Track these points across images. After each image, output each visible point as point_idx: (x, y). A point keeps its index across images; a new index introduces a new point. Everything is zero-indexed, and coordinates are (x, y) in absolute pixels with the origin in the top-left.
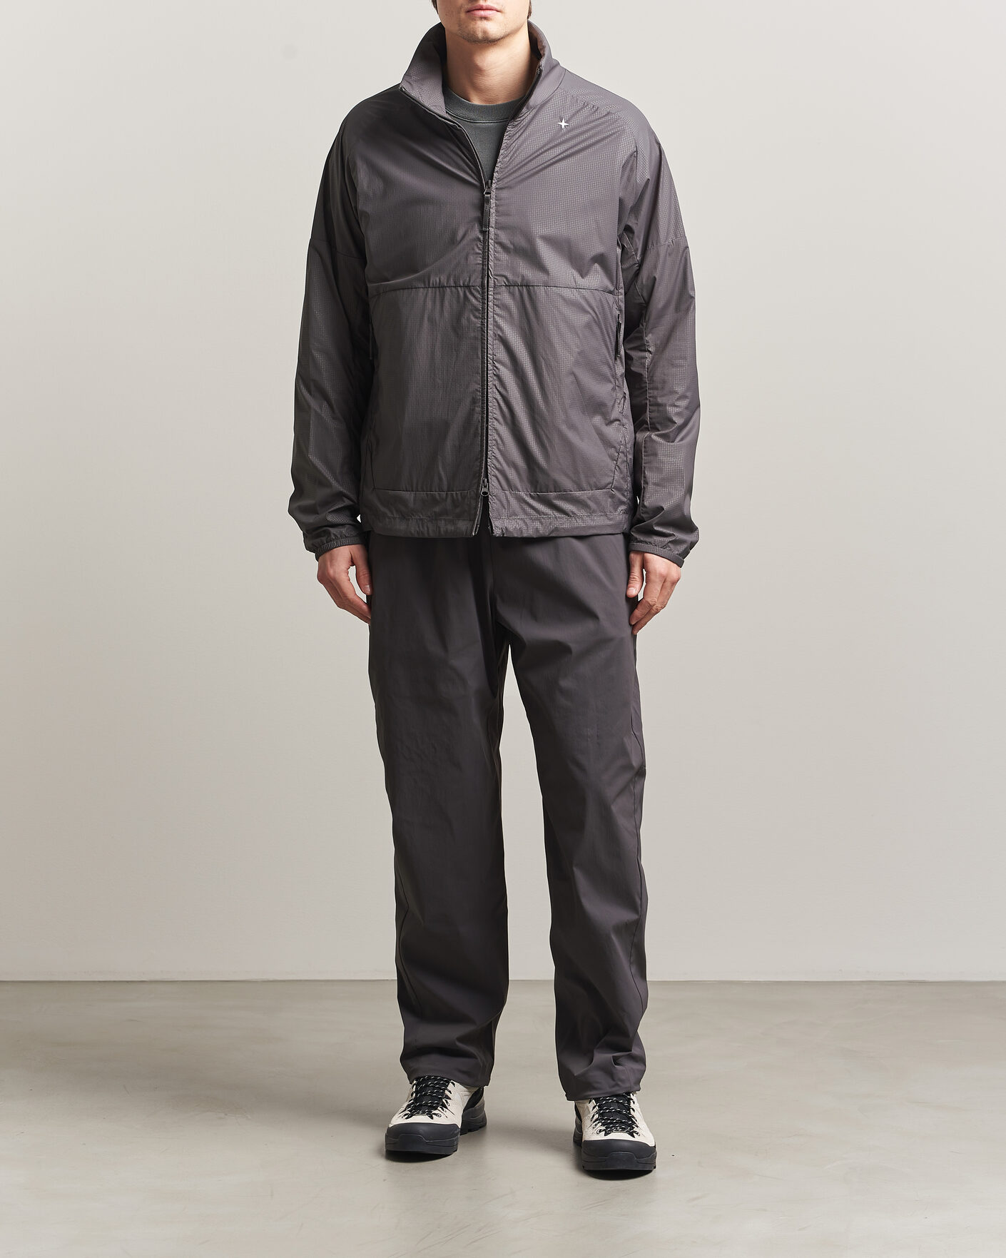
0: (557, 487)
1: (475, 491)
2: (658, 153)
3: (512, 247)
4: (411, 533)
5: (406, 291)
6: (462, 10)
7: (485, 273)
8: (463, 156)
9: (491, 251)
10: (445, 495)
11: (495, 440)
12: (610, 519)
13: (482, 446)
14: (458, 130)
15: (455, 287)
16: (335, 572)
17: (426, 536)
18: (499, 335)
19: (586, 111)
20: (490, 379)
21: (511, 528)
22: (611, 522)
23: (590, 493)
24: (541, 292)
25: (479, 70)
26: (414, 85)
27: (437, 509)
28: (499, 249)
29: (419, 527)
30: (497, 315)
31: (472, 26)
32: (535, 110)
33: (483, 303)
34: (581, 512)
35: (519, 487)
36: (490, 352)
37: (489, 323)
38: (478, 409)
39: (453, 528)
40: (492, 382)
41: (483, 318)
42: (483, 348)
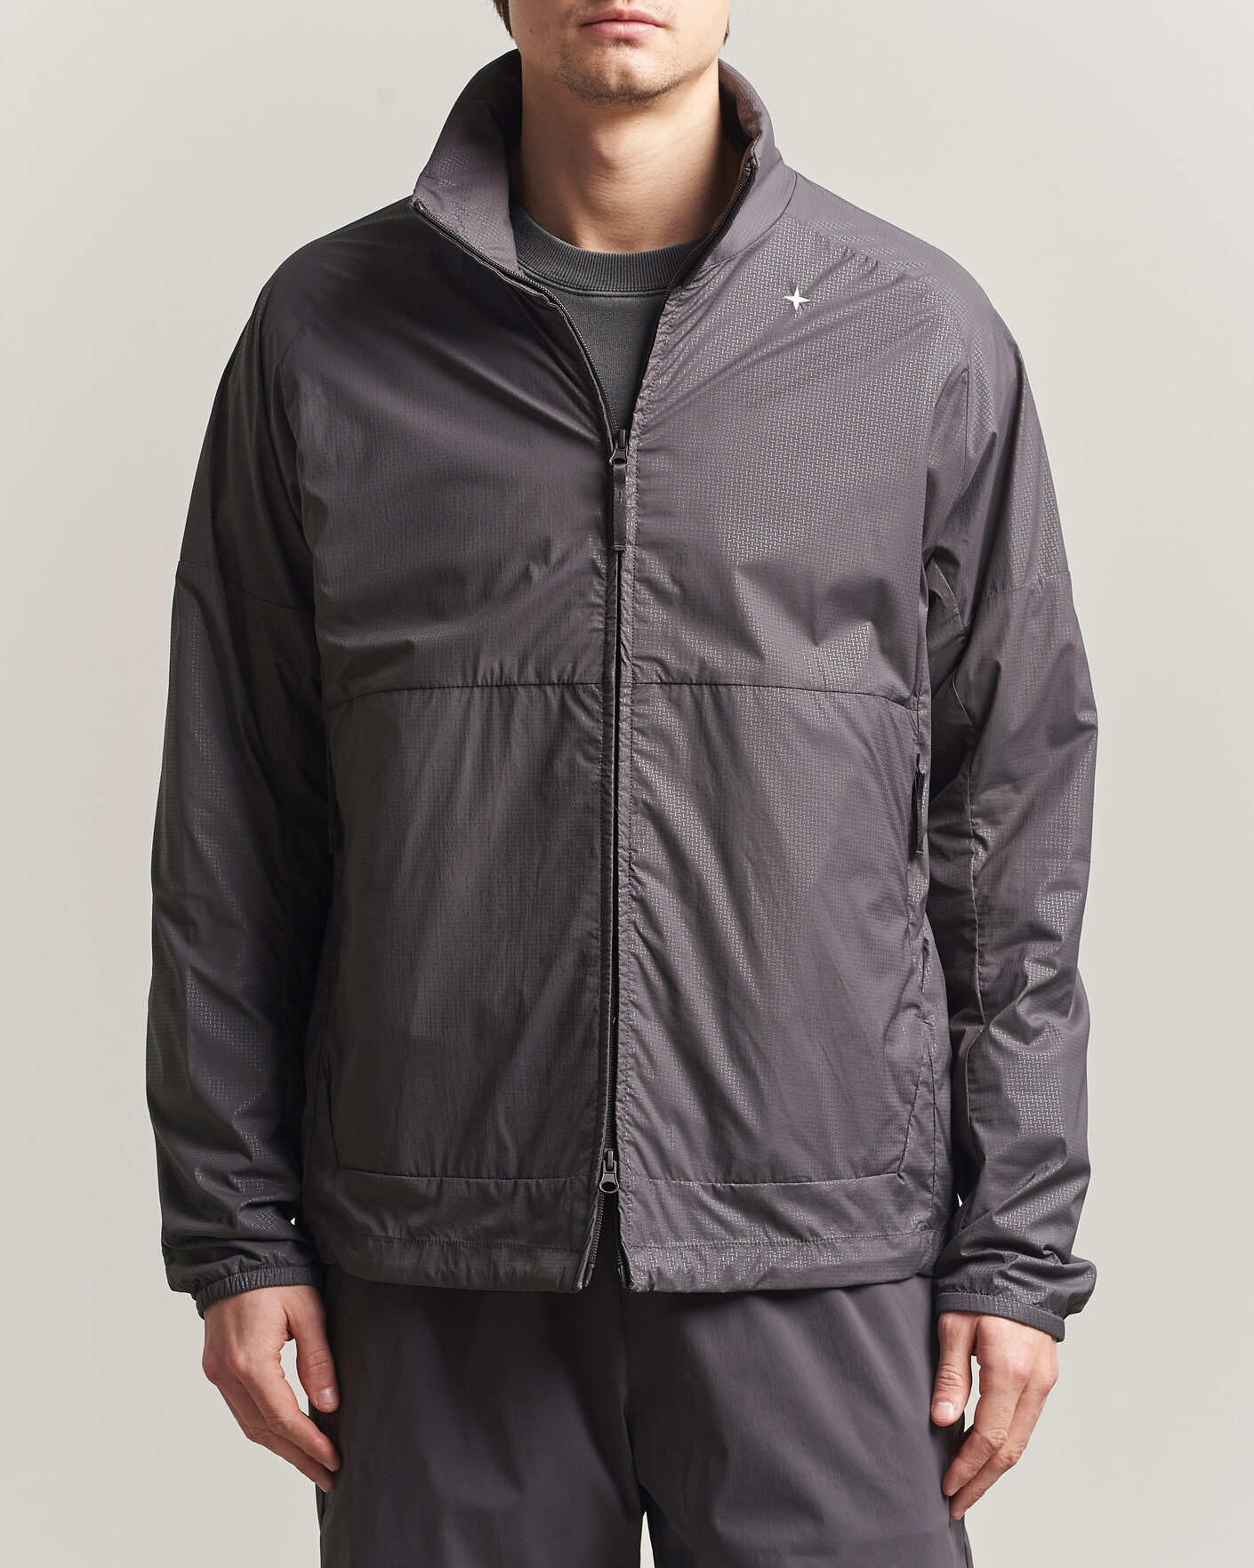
0: (777, 1172)
1: (585, 1179)
2: (1014, 375)
3: (676, 590)
4: (427, 1275)
5: (418, 694)
6: (572, 20)
7: (611, 651)
8: (559, 372)
9: (627, 601)
10: (510, 1188)
11: (634, 1056)
12: (893, 1246)
13: (601, 1070)
14: (550, 309)
15: (539, 685)
16: (249, 1359)
17: (464, 1282)
18: (645, 803)
19: (849, 271)
20: (622, 908)
21: (670, 1272)
22: (895, 1254)
23: (852, 1183)
24: (745, 699)
25: (605, 166)
26: (446, 198)
27: (490, 1221)
28: (645, 594)
29: (447, 1263)
30: (641, 753)
31: (593, 59)
32: (732, 265)
33: (607, 725)
34: (831, 1233)
35: (689, 1171)
36: (623, 841)
37: (622, 772)
38: (593, 981)
39: (528, 1269)
40: (628, 913)
41: (605, 760)
42: (605, 832)
